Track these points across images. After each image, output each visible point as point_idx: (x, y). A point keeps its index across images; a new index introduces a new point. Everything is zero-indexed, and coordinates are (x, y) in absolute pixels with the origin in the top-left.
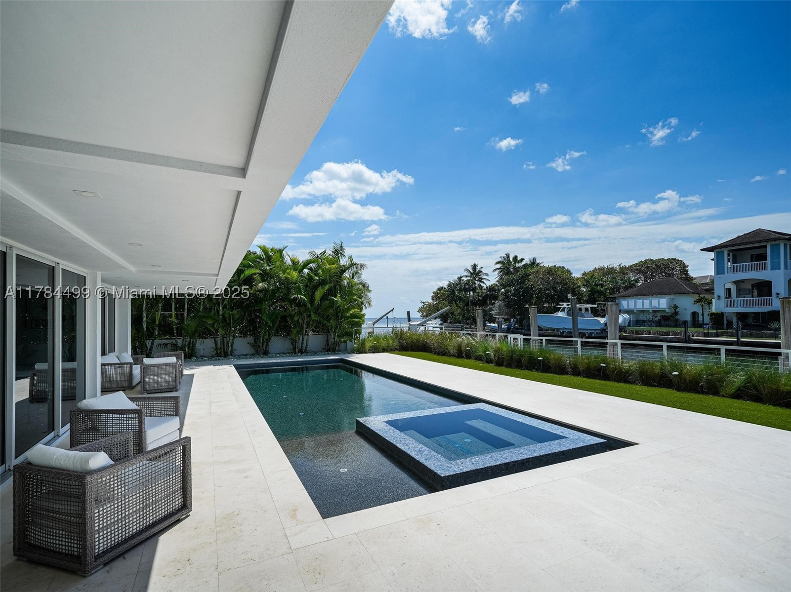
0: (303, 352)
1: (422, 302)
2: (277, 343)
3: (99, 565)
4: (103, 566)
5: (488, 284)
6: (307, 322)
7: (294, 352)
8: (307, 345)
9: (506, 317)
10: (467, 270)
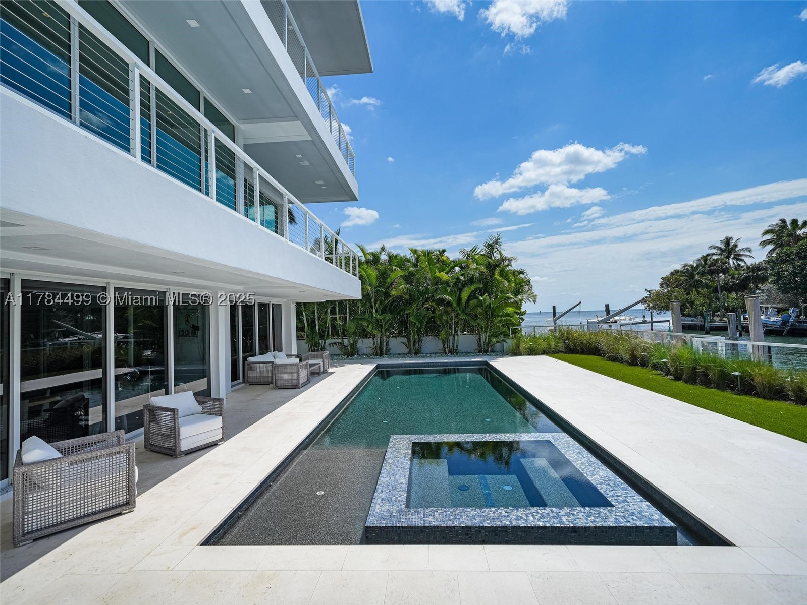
0: (453, 352)
1: (648, 291)
2: (430, 343)
3: (26, 540)
4: (32, 541)
5: (749, 261)
6: (455, 321)
7: (444, 353)
8: (457, 346)
9: (780, 305)
10: (715, 247)
